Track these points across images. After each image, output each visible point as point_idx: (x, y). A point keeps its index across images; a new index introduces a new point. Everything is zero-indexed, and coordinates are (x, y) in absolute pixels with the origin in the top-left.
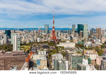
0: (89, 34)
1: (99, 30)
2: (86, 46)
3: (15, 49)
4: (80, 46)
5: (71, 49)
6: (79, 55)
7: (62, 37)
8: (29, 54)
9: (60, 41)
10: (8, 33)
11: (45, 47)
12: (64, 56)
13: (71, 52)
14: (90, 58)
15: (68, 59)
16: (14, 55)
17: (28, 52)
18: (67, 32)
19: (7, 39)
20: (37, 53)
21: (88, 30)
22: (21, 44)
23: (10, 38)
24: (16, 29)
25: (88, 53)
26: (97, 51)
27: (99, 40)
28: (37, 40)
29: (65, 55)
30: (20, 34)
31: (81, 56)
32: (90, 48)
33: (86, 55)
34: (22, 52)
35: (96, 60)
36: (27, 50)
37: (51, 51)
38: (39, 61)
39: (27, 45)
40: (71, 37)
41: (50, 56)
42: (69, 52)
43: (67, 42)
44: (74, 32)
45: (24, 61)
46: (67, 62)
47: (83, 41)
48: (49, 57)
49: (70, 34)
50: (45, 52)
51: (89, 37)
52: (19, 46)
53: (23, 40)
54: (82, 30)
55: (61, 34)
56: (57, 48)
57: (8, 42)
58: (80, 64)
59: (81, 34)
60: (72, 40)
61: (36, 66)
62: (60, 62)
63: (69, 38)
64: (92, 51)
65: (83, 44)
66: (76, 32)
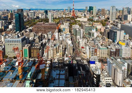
0: (97, 12)
1: (103, 10)
2: (94, 20)
3: (50, 21)
4: (90, 20)
5: (85, 22)
6: (90, 26)
7: (79, 14)
8: (59, 25)
9: (77, 17)
10: (46, 12)
11: (68, 21)
12: (80, 26)
13: (85, 24)
14: (97, 27)
15: (82, 28)
16: (49, 25)
17: (58, 23)
18: (82, 11)
20: (63, 24)
21: (96, 10)
22: (54, 19)
23: (47, 15)
24: (51, 10)
25: (96, 24)
26: (102, 23)
27: (104, 17)
28: (63, 16)
30: (53, 13)
32: (97, 22)
33: (94, 26)
34: (54, 23)
35: (101, 29)
36: (57, 22)
37: (72, 23)
38: (64, 29)
39: (57, 19)
40: (85, 14)
41: (71, 26)
42: (83, 23)
43: (82, 17)
45: (55, 29)
46: (82, 30)
47: (92, 17)
48: (70, 27)
49: (84, 12)
50: (68, 24)
51: (97, 15)
52: (52, 19)
53: (55, 16)
54: (92, 10)
55: (78, 13)
56: (75, 21)
57: (46, 17)
58: (90, 31)
59: (91, 13)
60: (85, 16)
61: (62, 32)
62: (77, 30)
63: (83, 15)
64: (98, 24)
65: (92, 19)
66: (88, 11)
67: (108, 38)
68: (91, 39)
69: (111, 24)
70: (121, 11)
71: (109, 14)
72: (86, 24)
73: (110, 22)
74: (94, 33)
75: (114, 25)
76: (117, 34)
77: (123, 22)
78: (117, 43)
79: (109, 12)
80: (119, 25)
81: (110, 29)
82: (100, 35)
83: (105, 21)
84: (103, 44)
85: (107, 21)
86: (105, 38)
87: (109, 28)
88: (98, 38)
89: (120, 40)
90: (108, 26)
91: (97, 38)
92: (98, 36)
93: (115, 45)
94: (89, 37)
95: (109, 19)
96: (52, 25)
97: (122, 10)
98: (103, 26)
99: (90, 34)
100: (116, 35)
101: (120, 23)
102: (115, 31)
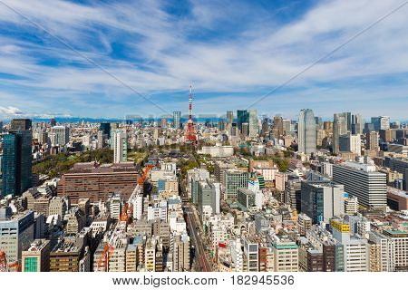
0: (261, 128)
2: (254, 153)
3: (117, 159)
4: (243, 152)
5: (225, 160)
6: (242, 171)
7: (207, 134)
8: (144, 170)
9: (202, 143)
10: (106, 128)
11: (172, 155)
12: (211, 173)
13: (225, 166)
14: (264, 176)
15: (219, 180)
16: (115, 170)
17: (142, 164)
18: (216, 126)
19: (104, 139)
20: (159, 167)
21: (257, 121)
22: (129, 150)
23: (109, 137)
24: (121, 121)
25: (259, 166)
26: (278, 163)
27: (281, 141)
28: (158, 142)
29: (214, 171)
30: (127, 131)
31: (245, 173)
32: (264, 157)
33: (254, 170)
34: (129, 165)
35: (274, 181)
36: (139, 160)
37: (186, 164)
38: (162, 183)
39: (141, 151)
40: (224, 135)
41: (184, 172)
42: (221, 164)
43: (217, 145)
44: (230, 125)
45: (134, 183)
46: (217, 185)
47: (249, 143)
48: (181, 176)
49: (223, 129)
50: (174, 165)
51: (260, 135)
52: (125, 152)
53: (133, 141)
54: (247, 121)
55: (203, 131)
56: (198, 157)
57: (105, 144)
58: (242, 189)
59: (244, 129)
60: (225, 141)
61: (157, 193)
62: (204, 184)
63: (220, 137)
64: (266, 164)
65: (248, 149)
66: (234, 125)
67: (299, 210)
68: (247, 216)
69: (305, 164)
70: (330, 123)
71: (297, 132)
72: (229, 166)
73: (299, 157)
74: (254, 196)
75: (313, 167)
76: (322, 196)
77: (338, 158)
78: (324, 225)
79: (296, 127)
80: (328, 169)
81: (302, 182)
82: (273, 200)
83: (287, 154)
84: (285, 229)
85: (293, 154)
86: (290, 210)
87: (298, 178)
88: (268, 211)
89: (334, 217)
90: (297, 172)
91: (264, 209)
92: (267, 205)
93: (320, 234)
94: (240, 209)
95: (296, 150)
96: (123, 170)
97: (332, 121)
98: (282, 170)
99: (242, 198)
100: (322, 199)
101: (331, 161)
102: (317, 186)
